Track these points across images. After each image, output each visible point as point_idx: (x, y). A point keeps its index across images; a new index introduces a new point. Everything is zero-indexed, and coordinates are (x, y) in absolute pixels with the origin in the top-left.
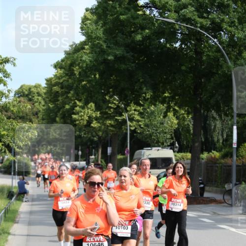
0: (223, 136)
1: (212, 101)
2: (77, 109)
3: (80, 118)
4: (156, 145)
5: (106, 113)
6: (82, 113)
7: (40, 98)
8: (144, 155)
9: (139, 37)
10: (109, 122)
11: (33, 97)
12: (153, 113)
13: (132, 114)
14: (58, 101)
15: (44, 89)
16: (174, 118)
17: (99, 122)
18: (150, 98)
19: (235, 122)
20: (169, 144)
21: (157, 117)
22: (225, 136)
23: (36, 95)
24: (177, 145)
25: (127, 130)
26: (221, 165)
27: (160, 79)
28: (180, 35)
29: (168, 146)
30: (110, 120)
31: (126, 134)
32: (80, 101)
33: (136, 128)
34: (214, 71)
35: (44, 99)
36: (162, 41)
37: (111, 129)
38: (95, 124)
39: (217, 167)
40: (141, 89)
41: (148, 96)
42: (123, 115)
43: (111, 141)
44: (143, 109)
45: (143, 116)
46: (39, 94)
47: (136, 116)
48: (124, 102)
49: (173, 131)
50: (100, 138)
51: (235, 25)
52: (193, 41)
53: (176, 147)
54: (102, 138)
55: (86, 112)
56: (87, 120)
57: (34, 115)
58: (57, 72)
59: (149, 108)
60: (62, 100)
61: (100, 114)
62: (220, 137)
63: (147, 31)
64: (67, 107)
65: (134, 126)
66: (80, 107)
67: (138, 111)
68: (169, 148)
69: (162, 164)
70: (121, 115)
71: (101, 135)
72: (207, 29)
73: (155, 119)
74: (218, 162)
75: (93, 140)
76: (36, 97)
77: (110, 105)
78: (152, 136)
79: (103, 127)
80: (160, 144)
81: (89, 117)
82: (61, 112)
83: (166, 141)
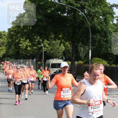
1: (81, 39)
2: (21, 42)
3: (22, 46)
4: (56, 58)
5: (34, 44)
6: (23, 44)
7: (5, 37)
8: (50, 62)
9: (49, 11)
10: (35, 48)
11: (2, 36)
12: (54, 44)
13: (45, 44)
14: (13, 38)
15: (7, 33)
16: (63, 46)
17: (30, 48)
18: (53, 37)
19: (90, 48)
20: (61, 57)
21: (56, 46)
22: (85, 54)
23: (3, 35)
24: (64, 58)
25: (43, 51)
26: (83, 67)
27: (58, 29)
28: (67, 10)
29: (61, 58)
30: (35, 47)
31: (42, 53)
32: (23, 38)
33: (47, 50)
34: (82, 26)
35: (7, 37)
36: (59, 13)
37: (36, 50)
38: (29, 49)
39: (82, 68)
40: (50, 33)
41: (52, 36)
43: (35, 56)
44: (50, 42)
45: (50, 45)
46: (5, 35)
47: (47, 45)
48: (42, 39)
49: (62, 52)
51: (91, 7)
52: (73, 13)
53: (64, 59)
54: (31, 55)
55: (25, 43)
56: (25, 47)
57: (2, 44)
58: (13, 26)
59: (52, 42)
60: (15, 38)
61: (31, 44)
62: (83, 55)
63: (53, 8)
64: (17, 41)
65: (46, 49)
66: (23, 41)
67: (48, 43)
68: (61, 59)
69: (58, 66)
70: (40, 45)
71: (31, 53)
72: (79, 8)
73: (55, 46)
74: (82, 65)
75: (28, 55)
76: (3, 37)
77: (35, 40)
78: (54, 54)
79: (32, 50)
80: (57, 57)
81: (26, 45)
82: (14, 43)
83: (60, 56)
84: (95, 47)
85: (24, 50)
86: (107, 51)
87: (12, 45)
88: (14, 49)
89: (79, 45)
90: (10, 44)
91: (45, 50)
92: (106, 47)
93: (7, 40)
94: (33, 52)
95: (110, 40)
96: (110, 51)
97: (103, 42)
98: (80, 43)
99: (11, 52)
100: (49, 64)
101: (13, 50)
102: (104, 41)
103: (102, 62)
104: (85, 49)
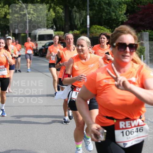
0: (80, 22)
6: (1, 11)
8: (37, 33)
16: (53, 12)
18: (40, 1)
19: (88, 13)
20: (50, 26)
22: (81, 22)
29: (50, 28)
38: (8, 17)
49: (52, 19)
53: (54, 28)
55: (4, 10)
56: (4, 15)
62: (79, 22)
69: (47, 38)
81: (6, 13)
84: (94, 12)
85: (2, 19)
86: (110, 16)
89: (74, 10)
92: (108, 11)
95: (113, 2)
96: (113, 16)
97: (104, 5)
98: (75, 7)
102: (105, 3)
103: (104, 30)
104: (81, 15)
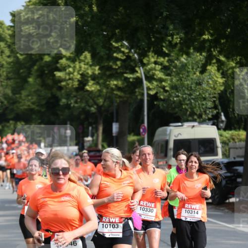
2: (63, 61)
3: (67, 77)
4: (190, 118)
5: (110, 68)
6: (71, 69)
8: (170, 134)
10: (114, 83)
12: (184, 66)
13: (151, 70)
15: (8, 30)
16: (219, 75)
17: (98, 83)
18: (180, 42)
20: (210, 116)
21: (191, 74)
24: (223, 118)
25: (143, 94)
29: (209, 119)
30: (116, 79)
31: (142, 101)
33: (157, 92)
35: (9, 46)
37: (119, 93)
38: (91, 87)
40: (165, 27)
41: (177, 39)
42: (137, 72)
43: (117, 113)
44: (168, 61)
45: (169, 72)
47: (157, 73)
49: (217, 95)
50: (99, 108)
53: (222, 122)
54: (103, 109)
55: (78, 67)
56: (79, 81)
59: (177, 59)
61: (99, 69)
64: (47, 59)
65: (155, 89)
66: (68, 59)
67: (161, 64)
68: (211, 122)
70: (133, 71)
71: (101, 104)
73: (188, 76)
75: (89, 111)
77: (115, 55)
78: (182, 104)
79: (105, 91)
80: (195, 117)
81: (82, 75)
82: (36, 67)
83: (205, 112)
85: (74, 93)
87: (29, 74)
88: (38, 90)
90: (22, 71)
91: (152, 93)
93: (9, 57)
94: (109, 98)
99: (27, 101)
100: (167, 142)
101: (35, 92)
